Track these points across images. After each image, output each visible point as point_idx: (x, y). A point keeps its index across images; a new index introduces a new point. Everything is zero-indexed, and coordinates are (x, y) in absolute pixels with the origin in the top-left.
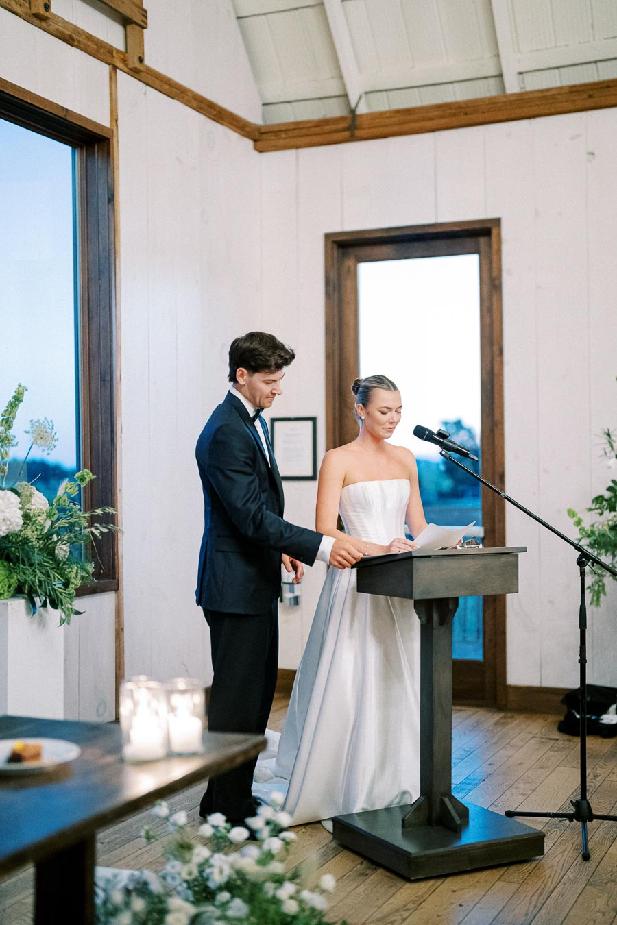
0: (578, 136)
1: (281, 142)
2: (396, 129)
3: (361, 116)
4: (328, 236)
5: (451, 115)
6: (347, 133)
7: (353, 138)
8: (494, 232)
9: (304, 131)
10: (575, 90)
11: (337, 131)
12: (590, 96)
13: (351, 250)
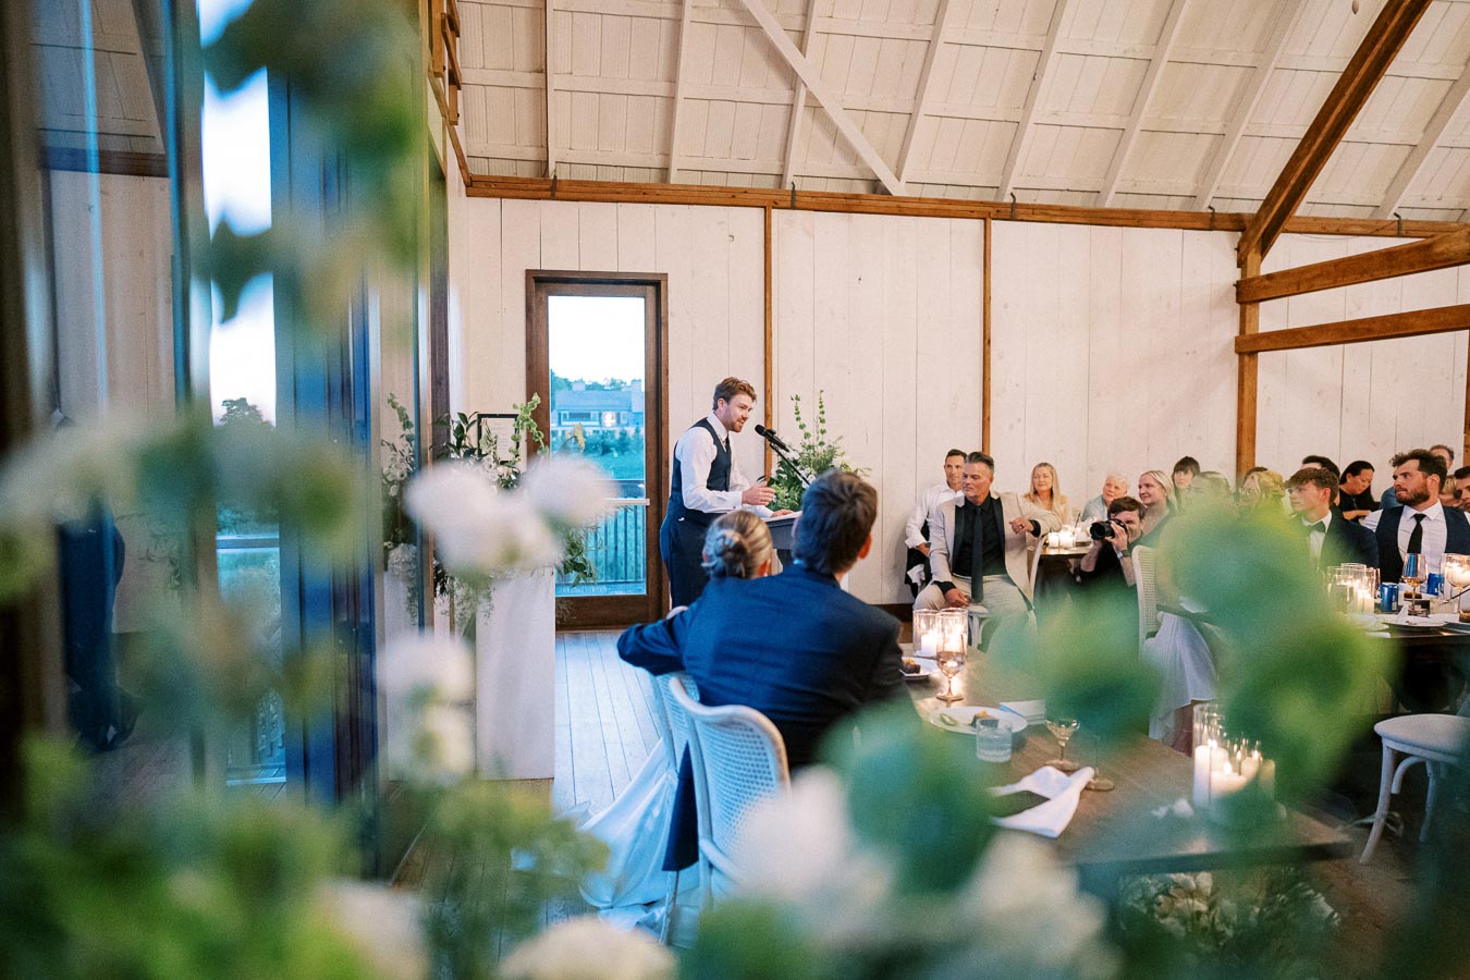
0: (723, 222)
1: (490, 192)
2: (588, 196)
3: (560, 181)
4: (528, 272)
5: (632, 193)
6: (549, 193)
7: (553, 198)
8: (663, 284)
9: (511, 186)
10: (722, 190)
11: (539, 190)
12: (733, 197)
13: (543, 285)
